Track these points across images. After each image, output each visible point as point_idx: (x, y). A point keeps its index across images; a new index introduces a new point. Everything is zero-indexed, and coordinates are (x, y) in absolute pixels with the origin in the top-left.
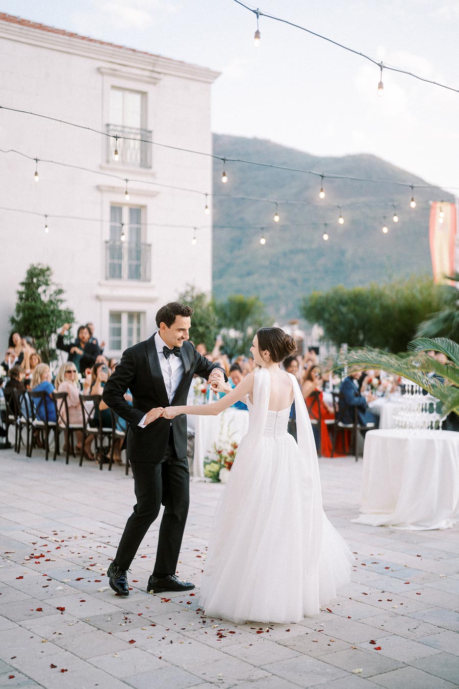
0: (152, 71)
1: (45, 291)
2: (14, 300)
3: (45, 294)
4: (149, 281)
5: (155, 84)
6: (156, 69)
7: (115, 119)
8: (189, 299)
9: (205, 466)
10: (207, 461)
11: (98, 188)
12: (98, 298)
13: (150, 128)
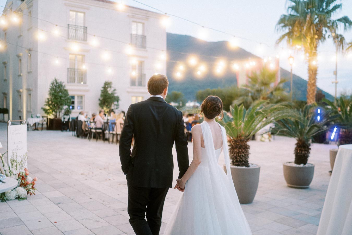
0: (146, 16)
1: (110, 90)
2: (99, 93)
3: (110, 91)
4: (145, 86)
5: (147, 20)
6: (148, 15)
7: (134, 32)
11: (128, 55)
12: (128, 92)
13: (145, 35)
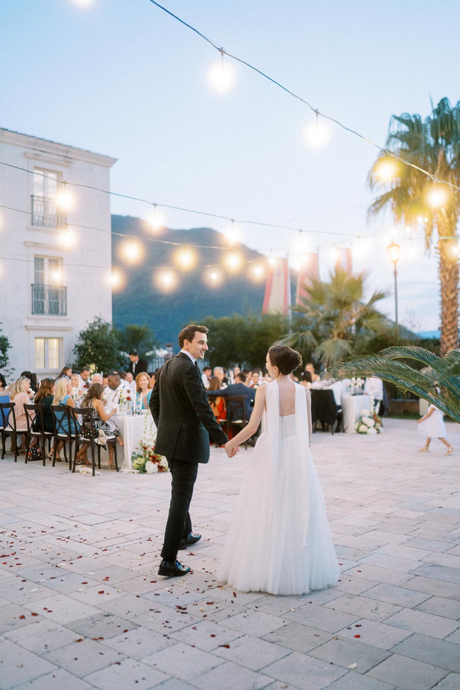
0: (66, 157)
4: (66, 314)
5: (68, 167)
6: (69, 155)
7: (38, 192)
8: (97, 328)
9: (132, 461)
10: (134, 456)
11: (25, 243)
12: (27, 328)
